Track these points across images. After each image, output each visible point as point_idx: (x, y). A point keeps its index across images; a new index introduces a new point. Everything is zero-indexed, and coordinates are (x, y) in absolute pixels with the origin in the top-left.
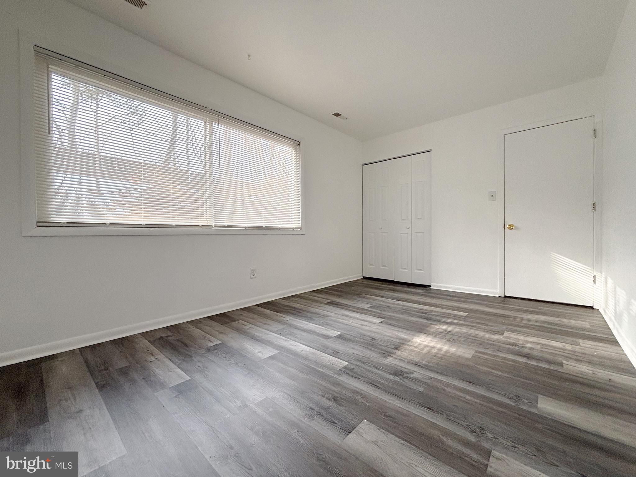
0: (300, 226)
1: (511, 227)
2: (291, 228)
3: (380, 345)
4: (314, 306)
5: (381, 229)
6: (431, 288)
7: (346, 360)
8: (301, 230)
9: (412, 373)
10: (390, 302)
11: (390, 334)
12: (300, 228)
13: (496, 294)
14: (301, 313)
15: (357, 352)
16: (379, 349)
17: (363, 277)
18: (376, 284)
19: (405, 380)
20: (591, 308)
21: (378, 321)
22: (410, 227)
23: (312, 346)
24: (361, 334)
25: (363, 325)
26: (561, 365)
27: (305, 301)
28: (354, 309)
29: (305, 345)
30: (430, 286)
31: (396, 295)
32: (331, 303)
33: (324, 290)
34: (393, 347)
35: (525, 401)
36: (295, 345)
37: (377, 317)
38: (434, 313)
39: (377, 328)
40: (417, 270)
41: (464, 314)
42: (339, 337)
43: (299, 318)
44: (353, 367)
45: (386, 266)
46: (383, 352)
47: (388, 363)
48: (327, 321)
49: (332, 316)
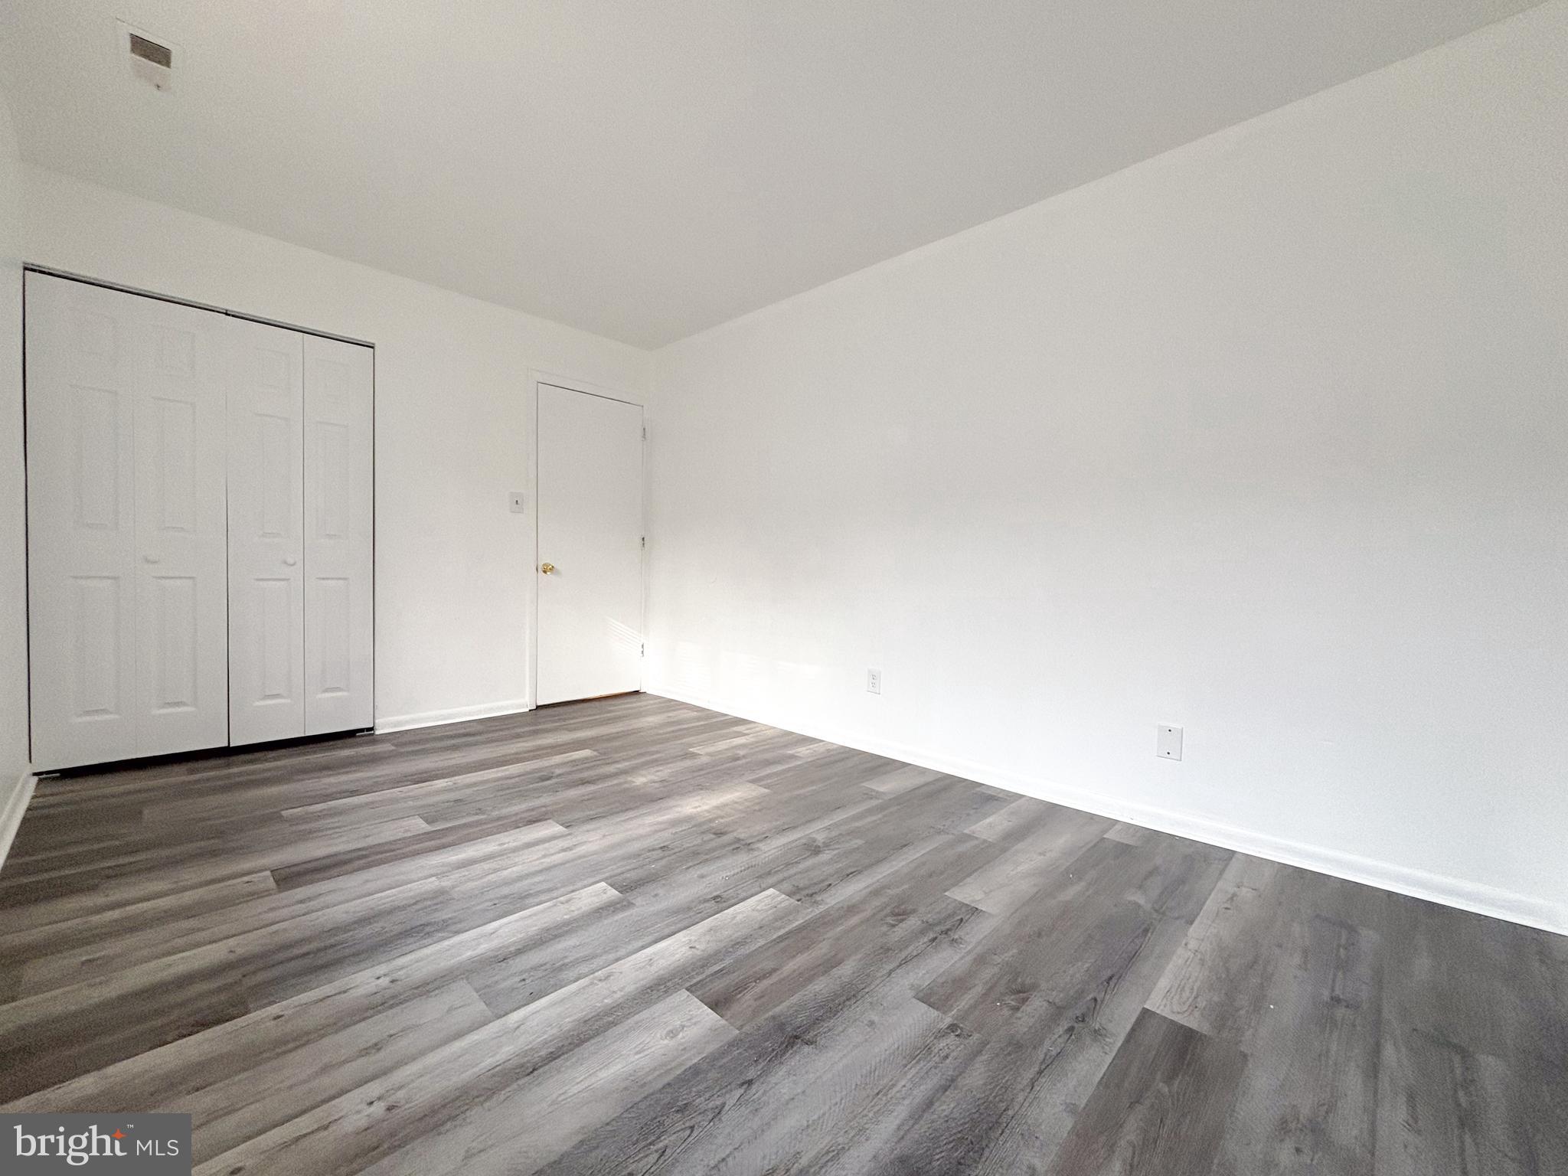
6: (377, 732)
7: (757, 889)
17: (37, 778)
20: (637, 692)
21: (553, 828)
23: (667, 931)
26: (793, 757)
30: (372, 729)
35: (873, 793)
36: (651, 960)
37: (520, 825)
38: (558, 771)
39: (604, 836)
40: (326, 690)
41: (586, 753)
42: (628, 887)
43: (396, 953)
44: (786, 886)
45: (184, 700)
46: (731, 848)
47: (775, 850)
48: (492, 896)
49: (445, 883)
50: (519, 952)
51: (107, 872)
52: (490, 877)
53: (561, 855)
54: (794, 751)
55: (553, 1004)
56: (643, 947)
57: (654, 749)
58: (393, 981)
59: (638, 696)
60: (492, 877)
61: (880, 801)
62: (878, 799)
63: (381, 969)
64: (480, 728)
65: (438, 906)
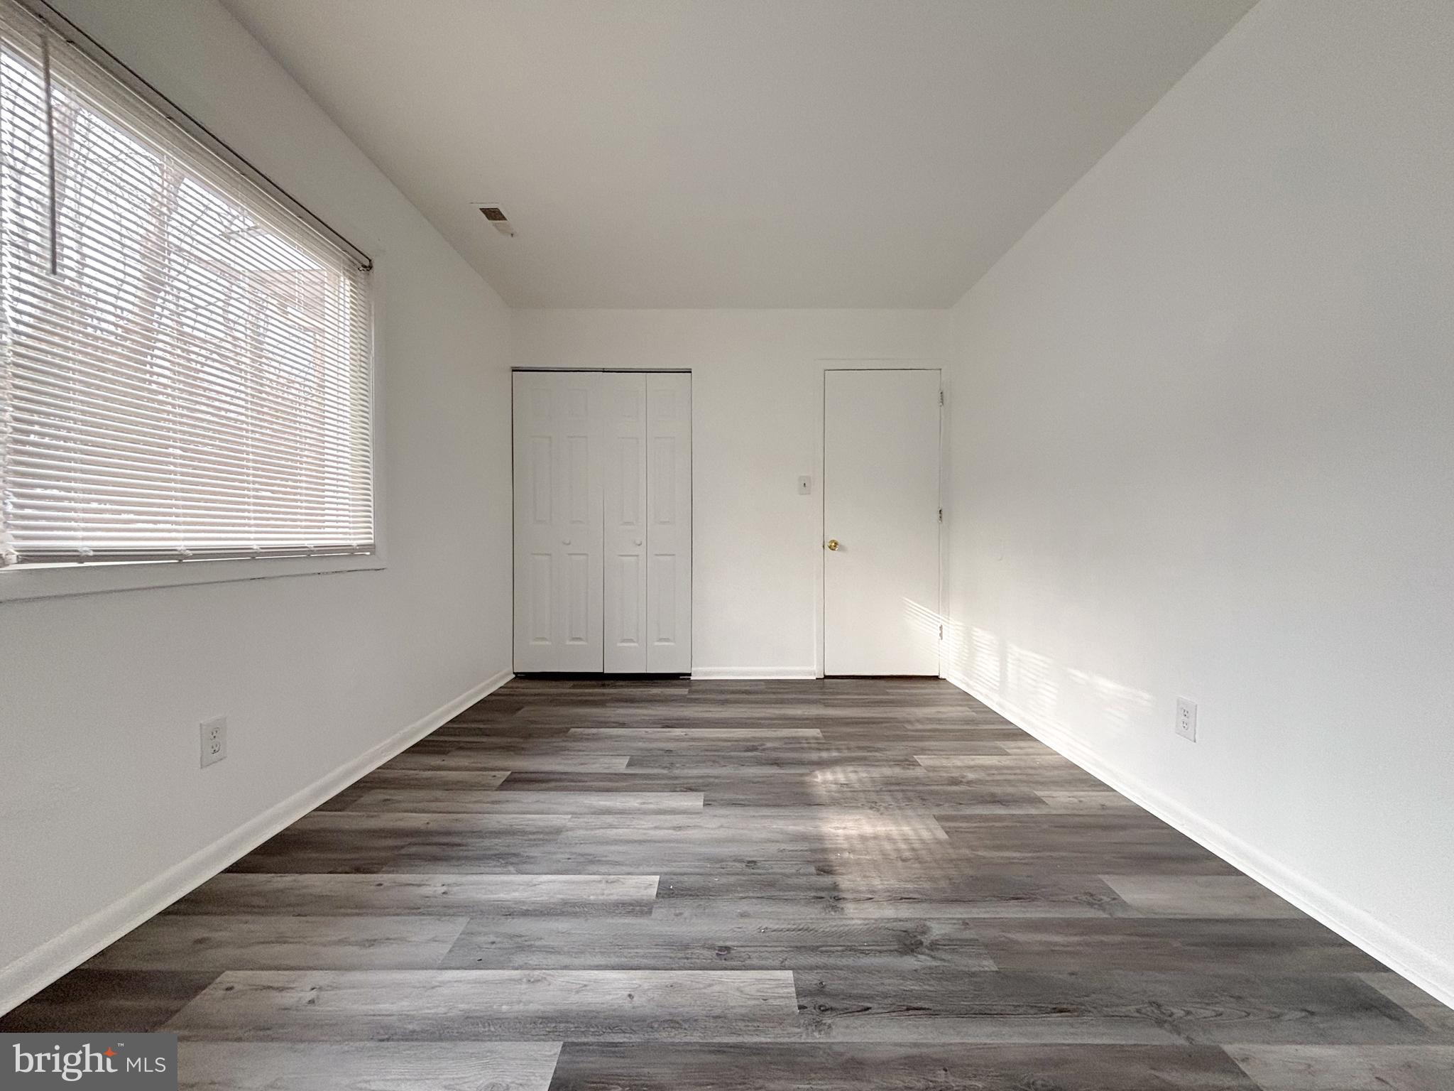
0: (372, 541)
1: (834, 546)
2: (343, 551)
3: (784, 876)
4: (477, 807)
5: (569, 544)
6: (692, 678)
7: (777, 963)
8: (373, 553)
9: (926, 926)
10: (653, 736)
11: (764, 835)
12: (371, 548)
13: (811, 675)
14: (460, 845)
15: (766, 923)
16: (794, 888)
17: (514, 676)
18: (566, 688)
19: (941, 956)
20: (936, 678)
21: (694, 801)
22: (644, 543)
23: (635, 962)
24: (709, 859)
27: (421, 794)
28: (601, 784)
29: (613, 968)
30: (690, 675)
31: (645, 712)
32: (516, 781)
33: (442, 738)
34: (815, 869)
35: (1105, 899)
36: (585, 986)
37: (678, 789)
38: (769, 745)
39: (722, 826)
40: (660, 640)
41: (815, 732)
42: (668, 892)
43: (475, 869)
44: (812, 979)
45: (582, 637)
46: (813, 894)
47: (859, 922)
48: (578, 849)
49: (570, 824)
50: (525, 914)
51: (462, 745)
52: (597, 831)
53: (671, 831)
54: (1047, 793)
55: (477, 982)
56: (598, 968)
57: (879, 745)
58: (444, 893)
59: (936, 682)
60: (599, 832)
61: (1105, 915)
62: (1104, 910)
64: (763, 687)
65: (541, 842)
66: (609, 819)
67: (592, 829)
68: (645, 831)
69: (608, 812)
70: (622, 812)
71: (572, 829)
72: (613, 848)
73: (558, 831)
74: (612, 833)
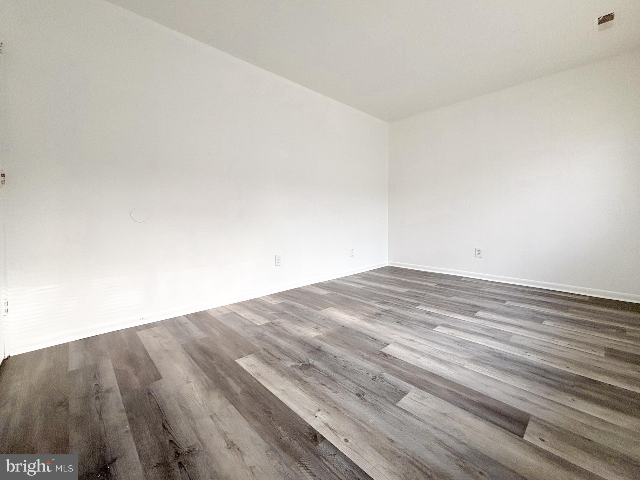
3: (392, 317)
9: (376, 303)
16: (395, 315)
19: (381, 300)
24: (411, 328)
25: (411, 340)
34: (382, 316)
39: (393, 334)
48: (463, 348)
49: (466, 362)
52: (451, 353)
53: (416, 340)
58: (527, 353)
63: (526, 357)
65: (482, 358)
66: (442, 357)
67: (454, 355)
68: (428, 345)
69: (441, 361)
70: (433, 358)
71: (465, 359)
72: (445, 343)
73: (473, 361)
74: (444, 350)
